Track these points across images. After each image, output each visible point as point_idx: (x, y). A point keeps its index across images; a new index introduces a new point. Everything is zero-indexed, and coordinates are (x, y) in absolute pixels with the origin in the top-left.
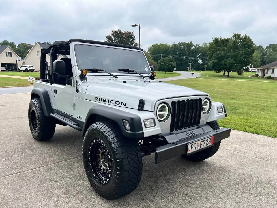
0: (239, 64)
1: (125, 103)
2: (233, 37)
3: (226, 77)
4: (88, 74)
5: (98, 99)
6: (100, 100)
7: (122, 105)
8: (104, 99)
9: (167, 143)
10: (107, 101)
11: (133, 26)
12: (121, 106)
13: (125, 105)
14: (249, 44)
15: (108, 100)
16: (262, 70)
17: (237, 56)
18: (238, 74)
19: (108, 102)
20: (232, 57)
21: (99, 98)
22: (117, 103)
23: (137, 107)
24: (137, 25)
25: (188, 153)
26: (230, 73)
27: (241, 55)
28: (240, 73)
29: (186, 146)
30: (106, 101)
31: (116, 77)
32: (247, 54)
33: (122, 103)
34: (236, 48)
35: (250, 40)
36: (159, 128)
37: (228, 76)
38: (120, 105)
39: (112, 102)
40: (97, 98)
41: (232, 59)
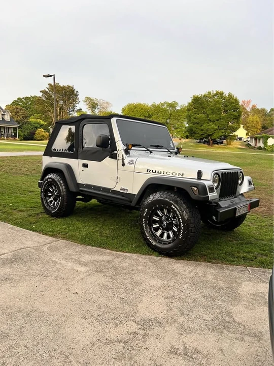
1: (183, 174)
4: (133, 148)
5: (151, 171)
6: (154, 172)
8: (158, 171)
9: (221, 207)
11: (44, 76)
14: (234, 104)
24: (51, 76)
25: (237, 215)
29: (235, 209)
31: (151, 152)
33: (179, 174)
36: (216, 194)
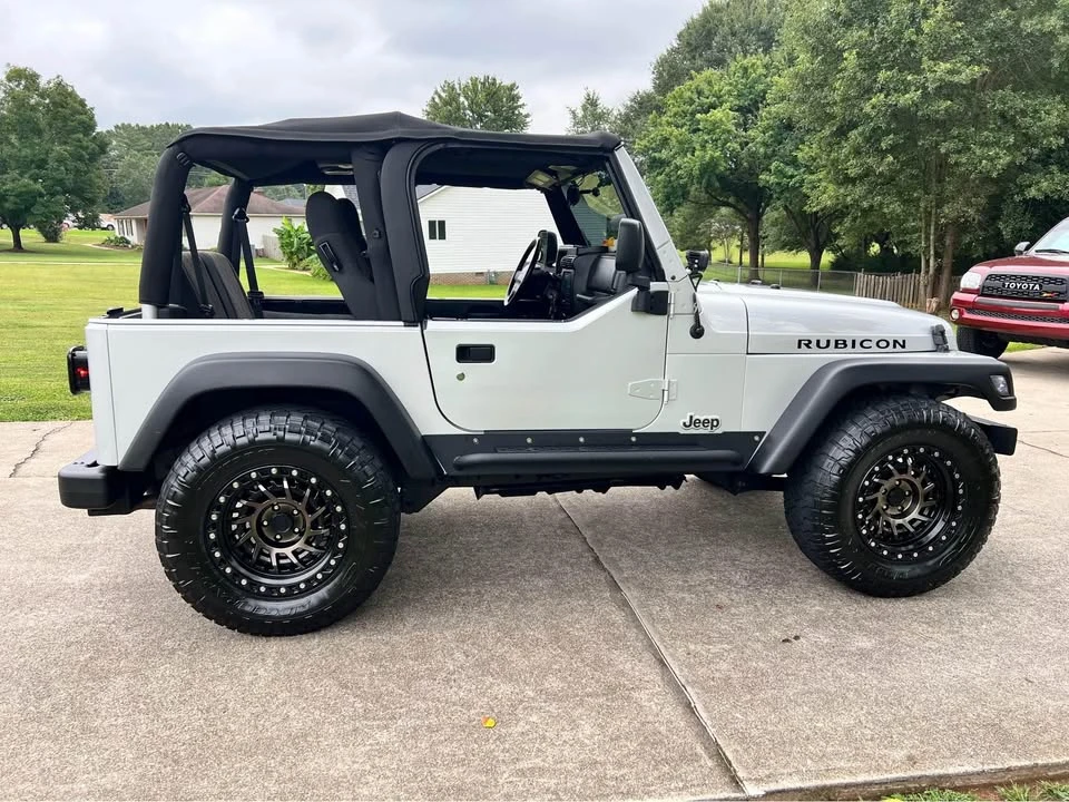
0: (58, 197)
1: (904, 341)
2: (10, 81)
3: (10, 251)
5: (813, 345)
6: (823, 344)
7: (895, 347)
8: (836, 341)
10: (849, 344)
12: (895, 350)
13: (903, 347)
14: (81, 117)
15: (854, 342)
16: (138, 221)
17: (42, 164)
18: (45, 236)
19: (853, 346)
20: (24, 166)
21: (818, 342)
22: (883, 344)
23: (931, 346)
26: (22, 232)
27: (61, 160)
28: (52, 236)
30: (846, 346)
32: (82, 156)
33: (895, 342)
34: (32, 131)
35: (82, 103)
37: (18, 247)
38: (890, 348)
39: (865, 344)
40: (810, 342)
41: (26, 176)
